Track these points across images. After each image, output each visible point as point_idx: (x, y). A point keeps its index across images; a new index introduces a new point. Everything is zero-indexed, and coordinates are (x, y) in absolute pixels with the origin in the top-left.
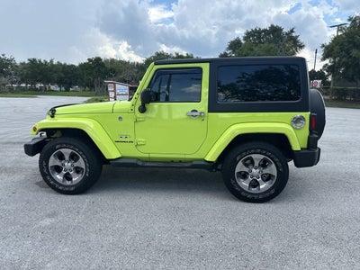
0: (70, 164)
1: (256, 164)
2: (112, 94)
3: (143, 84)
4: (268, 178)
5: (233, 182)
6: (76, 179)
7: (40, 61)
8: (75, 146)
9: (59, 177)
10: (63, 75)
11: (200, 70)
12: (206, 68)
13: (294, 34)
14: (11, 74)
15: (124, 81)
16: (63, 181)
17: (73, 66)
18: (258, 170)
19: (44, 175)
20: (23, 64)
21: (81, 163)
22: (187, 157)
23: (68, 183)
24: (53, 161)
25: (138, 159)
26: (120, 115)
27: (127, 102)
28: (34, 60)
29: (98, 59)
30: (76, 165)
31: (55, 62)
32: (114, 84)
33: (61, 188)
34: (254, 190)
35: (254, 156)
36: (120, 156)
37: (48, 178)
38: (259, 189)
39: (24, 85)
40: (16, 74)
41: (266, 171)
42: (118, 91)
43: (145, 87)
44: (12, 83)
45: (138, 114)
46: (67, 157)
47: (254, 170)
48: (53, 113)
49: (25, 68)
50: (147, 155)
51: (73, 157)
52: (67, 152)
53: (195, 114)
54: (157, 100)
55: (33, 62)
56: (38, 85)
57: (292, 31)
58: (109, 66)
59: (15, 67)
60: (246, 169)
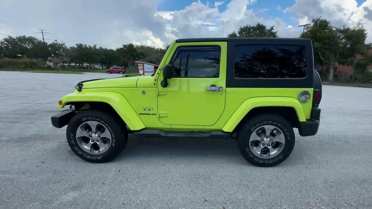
0: (97, 135)
1: (268, 133)
2: (141, 72)
3: (165, 61)
4: (276, 145)
5: (247, 150)
6: (103, 148)
7: (86, 46)
8: (101, 119)
9: (86, 147)
10: (103, 57)
11: (218, 48)
12: (224, 46)
13: (273, 31)
14: (62, 55)
15: (151, 62)
16: (91, 151)
17: (112, 50)
18: (269, 139)
19: (71, 145)
20: (72, 48)
21: (107, 134)
22: (206, 128)
23: (96, 152)
24: (80, 133)
25: (161, 130)
26: (144, 89)
27: (150, 77)
28: (81, 45)
29: (131, 46)
30: (103, 135)
31: (97, 47)
32: (143, 64)
33: (88, 157)
34: (265, 156)
35: (266, 127)
36: (144, 127)
37: (76, 148)
38: (269, 155)
39: (73, 64)
40: (66, 56)
41: (276, 140)
42: (145, 69)
43: (167, 63)
44: (64, 62)
45: (161, 89)
46: (94, 129)
47: (265, 139)
48: (80, 87)
49: (73, 51)
50: (169, 127)
51: (100, 129)
52: (93, 124)
53: (213, 88)
54: (178, 75)
55: (80, 46)
56: (85, 65)
57: (272, 29)
58: (139, 51)
59: (65, 50)
60: (259, 139)
